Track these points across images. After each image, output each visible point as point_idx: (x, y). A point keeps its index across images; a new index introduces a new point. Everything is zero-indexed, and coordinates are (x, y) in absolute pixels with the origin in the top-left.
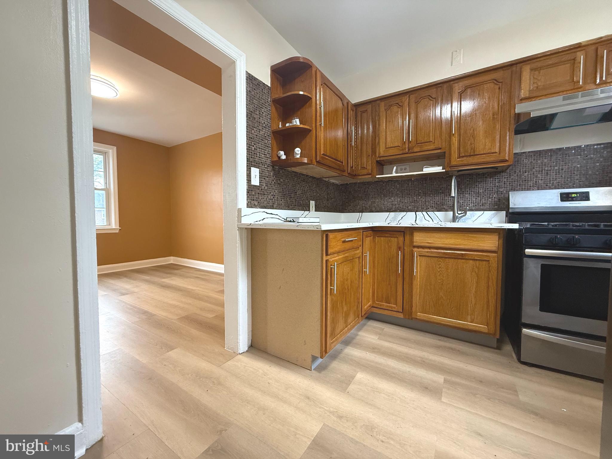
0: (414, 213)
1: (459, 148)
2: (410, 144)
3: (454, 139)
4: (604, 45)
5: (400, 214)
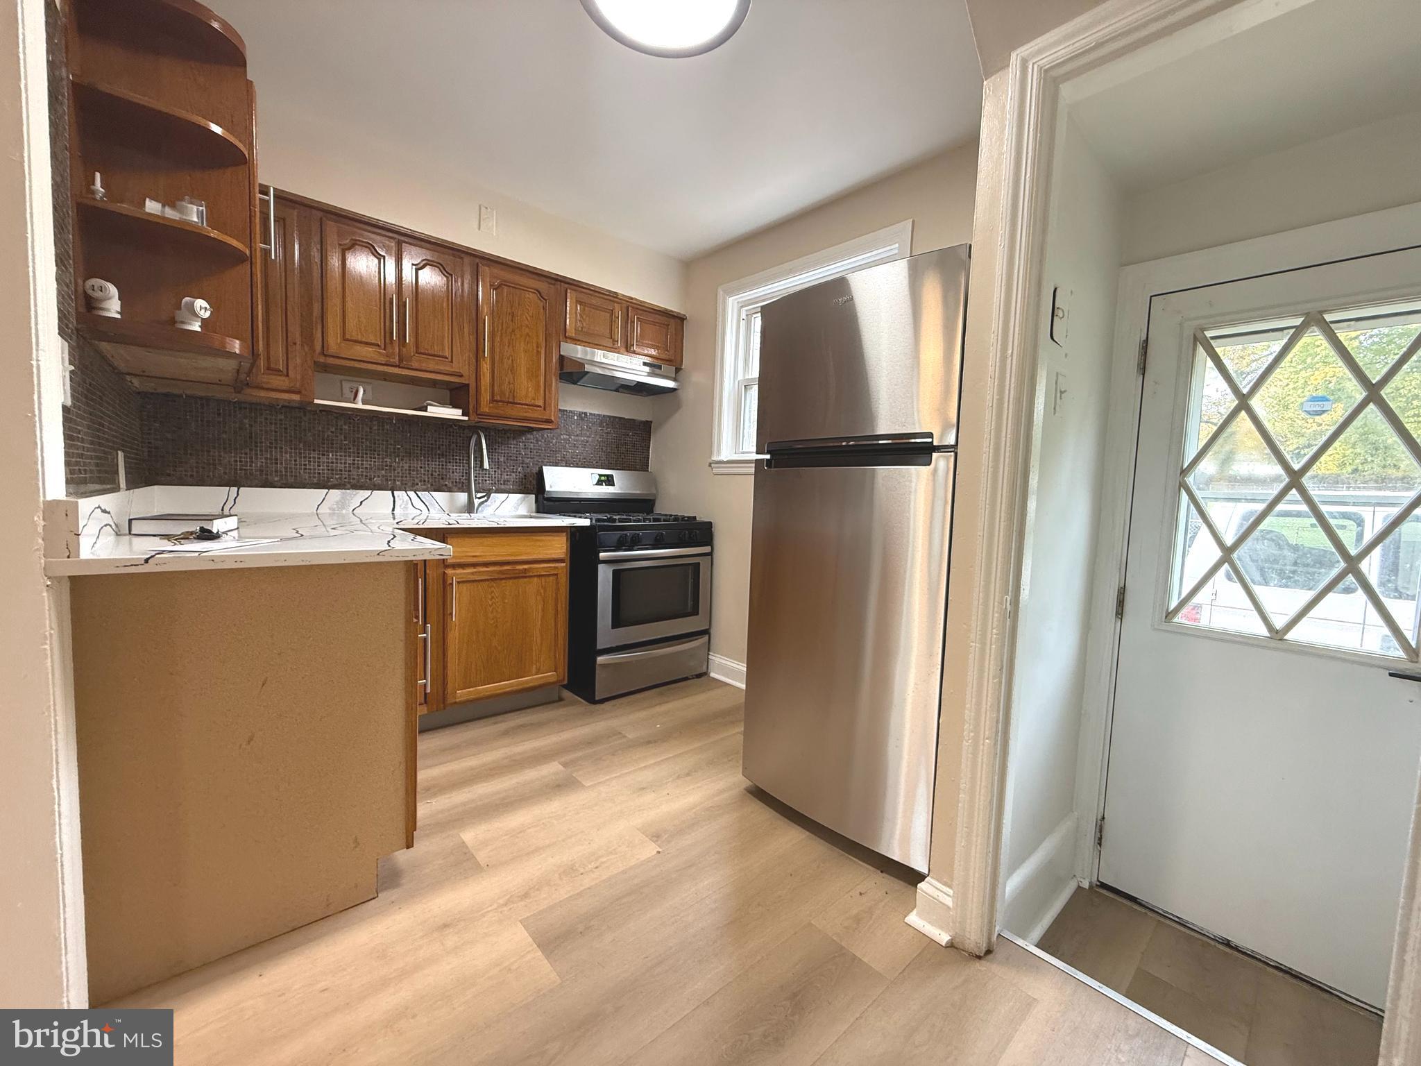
0: (390, 492)
1: (492, 386)
2: (404, 350)
3: (486, 367)
4: (633, 308)
5: (357, 493)
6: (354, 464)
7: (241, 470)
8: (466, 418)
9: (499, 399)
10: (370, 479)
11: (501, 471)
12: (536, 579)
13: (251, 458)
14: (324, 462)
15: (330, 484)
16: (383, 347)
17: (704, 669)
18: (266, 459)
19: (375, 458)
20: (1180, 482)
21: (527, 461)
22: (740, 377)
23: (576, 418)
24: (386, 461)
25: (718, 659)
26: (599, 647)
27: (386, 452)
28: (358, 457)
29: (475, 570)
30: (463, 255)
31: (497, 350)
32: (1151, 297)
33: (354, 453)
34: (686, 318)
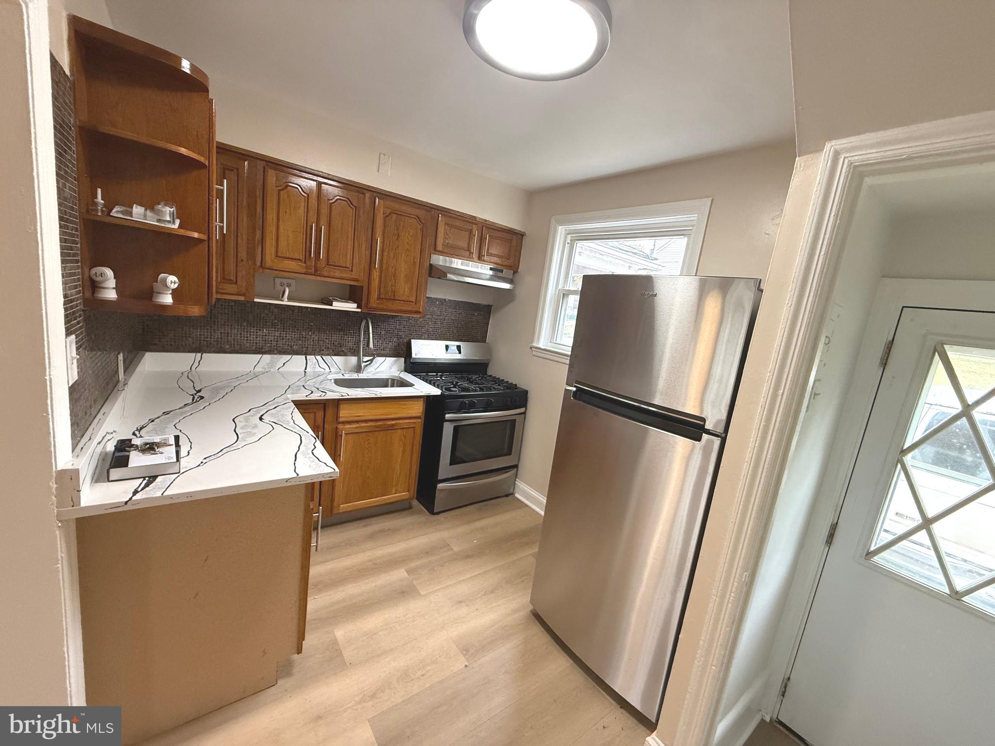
0: (304, 357)
1: (380, 287)
2: (319, 263)
3: (376, 274)
4: (487, 227)
5: (281, 357)
6: (280, 336)
7: (204, 341)
8: (359, 310)
9: (384, 297)
10: (291, 347)
11: (382, 341)
12: (400, 430)
13: (211, 332)
14: (260, 335)
15: (263, 350)
16: (304, 261)
17: (511, 491)
18: (221, 333)
19: (295, 332)
20: (898, 459)
21: (401, 333)
22: (560, 287)
23: (438, 303)
24: (303, 334)
25: (522, 486)
26: (440, 478)
27: (303, 328)
28: (284, 332)
29: (358, 425)
30: (365, 191)
31: (385, 261)
32: (903, 307)
33: (281, 328)
34: (525, 235)
